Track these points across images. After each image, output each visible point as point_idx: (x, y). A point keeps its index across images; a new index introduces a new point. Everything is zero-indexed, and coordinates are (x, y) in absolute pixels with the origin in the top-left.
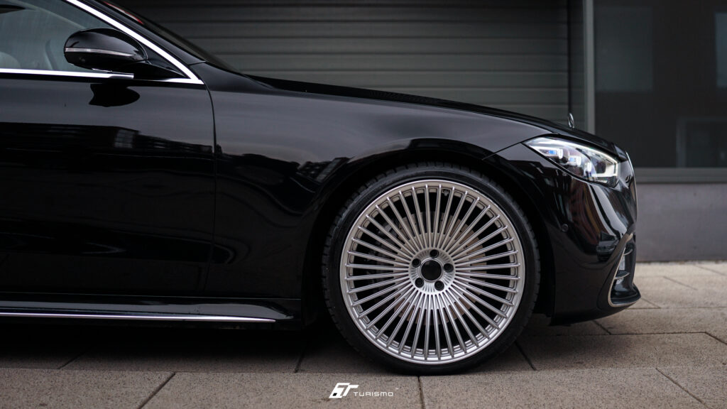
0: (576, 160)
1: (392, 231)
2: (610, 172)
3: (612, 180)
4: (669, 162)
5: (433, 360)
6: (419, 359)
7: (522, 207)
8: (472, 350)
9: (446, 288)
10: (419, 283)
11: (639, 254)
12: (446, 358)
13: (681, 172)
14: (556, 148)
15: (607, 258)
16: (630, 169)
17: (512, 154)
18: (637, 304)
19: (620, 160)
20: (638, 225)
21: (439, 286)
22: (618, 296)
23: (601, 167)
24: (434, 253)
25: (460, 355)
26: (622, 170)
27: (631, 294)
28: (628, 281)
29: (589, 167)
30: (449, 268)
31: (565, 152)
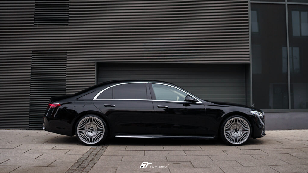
0: (257, 114)
1: (230, 124)
2: (261, 115)
3: (261, 116)
4: (270, 108)
5: (237, 144)
6: (235, 143)
7: (249, 121)
8: (242, 142)
9: (238, 133)
10: (234, 132)
11: (265, 129)
12: (239, 143)
13: (272, 110)
14: (253, 112)
15: (261, 129)
16: (264, 114)
17: (248, 114)
18: (265, 136)
19: (263, 113)
20: (265, 124)
21: (237, 133)
22: (263, 134)
23: (260, 114)
24: (237, 128)
25: (241, 143)
26: (263, 115)
27: (264, 134)
28: (264, 132)
29: (258, 114)
30: (239, 130)
31: (255, 113)
